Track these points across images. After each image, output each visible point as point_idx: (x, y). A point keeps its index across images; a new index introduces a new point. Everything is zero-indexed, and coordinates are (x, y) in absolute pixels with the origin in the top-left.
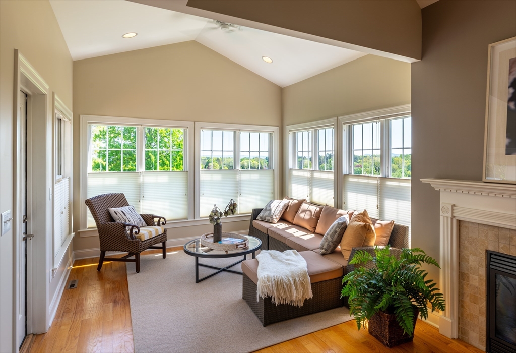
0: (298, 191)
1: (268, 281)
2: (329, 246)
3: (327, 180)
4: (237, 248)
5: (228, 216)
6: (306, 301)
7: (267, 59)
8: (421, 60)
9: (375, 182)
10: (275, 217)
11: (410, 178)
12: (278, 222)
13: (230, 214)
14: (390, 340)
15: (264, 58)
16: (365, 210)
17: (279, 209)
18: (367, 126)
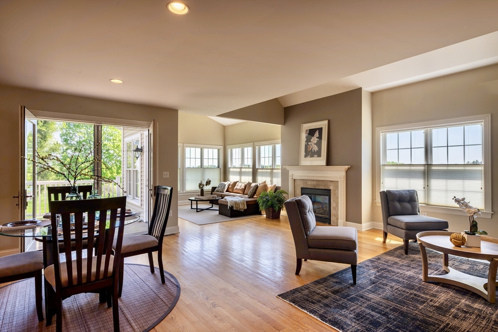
2: (251, 194)
3: (249, 172)
6: (244, 210)
12: (225, 192)
14: (272, 217)
18: (267, 147)
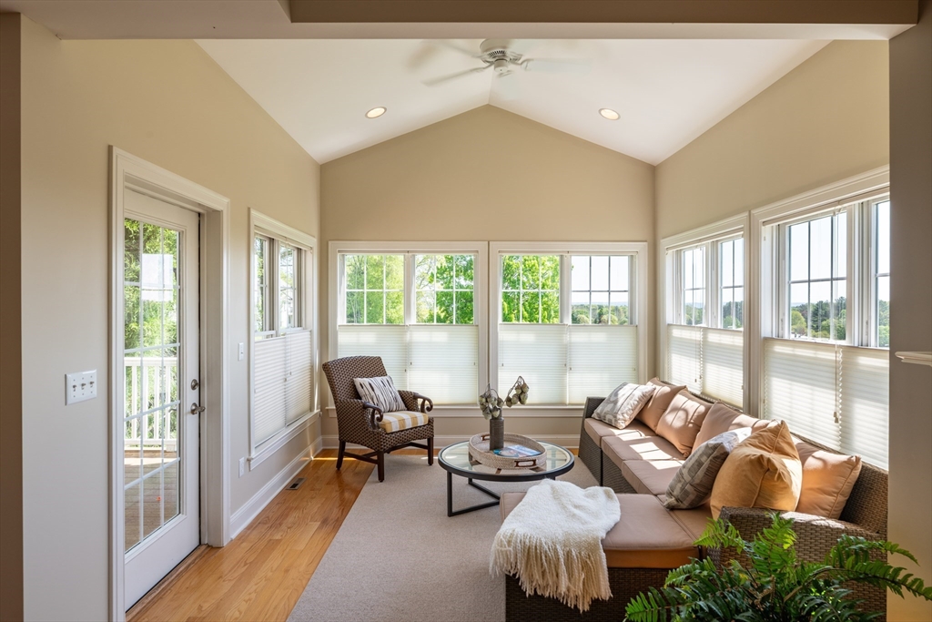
0: (682, 369)
1: (509, 542)
2: (685, 492)
3: (731, 348)
4: (517, 466)
5: (513, 407)
7: (608, 114)
8: (918, 23)
9: (830, 356)
10: (621, 417)
11: (888, 349)
12: (626, 427)
13: (515, 403)
15: (603, 112)
16: (782, 422)
17: (632, 402)
